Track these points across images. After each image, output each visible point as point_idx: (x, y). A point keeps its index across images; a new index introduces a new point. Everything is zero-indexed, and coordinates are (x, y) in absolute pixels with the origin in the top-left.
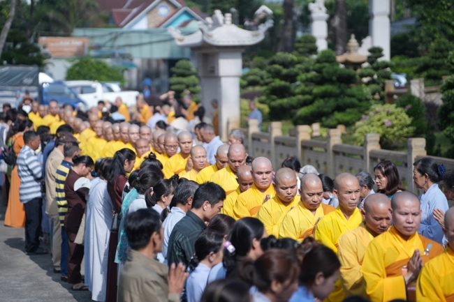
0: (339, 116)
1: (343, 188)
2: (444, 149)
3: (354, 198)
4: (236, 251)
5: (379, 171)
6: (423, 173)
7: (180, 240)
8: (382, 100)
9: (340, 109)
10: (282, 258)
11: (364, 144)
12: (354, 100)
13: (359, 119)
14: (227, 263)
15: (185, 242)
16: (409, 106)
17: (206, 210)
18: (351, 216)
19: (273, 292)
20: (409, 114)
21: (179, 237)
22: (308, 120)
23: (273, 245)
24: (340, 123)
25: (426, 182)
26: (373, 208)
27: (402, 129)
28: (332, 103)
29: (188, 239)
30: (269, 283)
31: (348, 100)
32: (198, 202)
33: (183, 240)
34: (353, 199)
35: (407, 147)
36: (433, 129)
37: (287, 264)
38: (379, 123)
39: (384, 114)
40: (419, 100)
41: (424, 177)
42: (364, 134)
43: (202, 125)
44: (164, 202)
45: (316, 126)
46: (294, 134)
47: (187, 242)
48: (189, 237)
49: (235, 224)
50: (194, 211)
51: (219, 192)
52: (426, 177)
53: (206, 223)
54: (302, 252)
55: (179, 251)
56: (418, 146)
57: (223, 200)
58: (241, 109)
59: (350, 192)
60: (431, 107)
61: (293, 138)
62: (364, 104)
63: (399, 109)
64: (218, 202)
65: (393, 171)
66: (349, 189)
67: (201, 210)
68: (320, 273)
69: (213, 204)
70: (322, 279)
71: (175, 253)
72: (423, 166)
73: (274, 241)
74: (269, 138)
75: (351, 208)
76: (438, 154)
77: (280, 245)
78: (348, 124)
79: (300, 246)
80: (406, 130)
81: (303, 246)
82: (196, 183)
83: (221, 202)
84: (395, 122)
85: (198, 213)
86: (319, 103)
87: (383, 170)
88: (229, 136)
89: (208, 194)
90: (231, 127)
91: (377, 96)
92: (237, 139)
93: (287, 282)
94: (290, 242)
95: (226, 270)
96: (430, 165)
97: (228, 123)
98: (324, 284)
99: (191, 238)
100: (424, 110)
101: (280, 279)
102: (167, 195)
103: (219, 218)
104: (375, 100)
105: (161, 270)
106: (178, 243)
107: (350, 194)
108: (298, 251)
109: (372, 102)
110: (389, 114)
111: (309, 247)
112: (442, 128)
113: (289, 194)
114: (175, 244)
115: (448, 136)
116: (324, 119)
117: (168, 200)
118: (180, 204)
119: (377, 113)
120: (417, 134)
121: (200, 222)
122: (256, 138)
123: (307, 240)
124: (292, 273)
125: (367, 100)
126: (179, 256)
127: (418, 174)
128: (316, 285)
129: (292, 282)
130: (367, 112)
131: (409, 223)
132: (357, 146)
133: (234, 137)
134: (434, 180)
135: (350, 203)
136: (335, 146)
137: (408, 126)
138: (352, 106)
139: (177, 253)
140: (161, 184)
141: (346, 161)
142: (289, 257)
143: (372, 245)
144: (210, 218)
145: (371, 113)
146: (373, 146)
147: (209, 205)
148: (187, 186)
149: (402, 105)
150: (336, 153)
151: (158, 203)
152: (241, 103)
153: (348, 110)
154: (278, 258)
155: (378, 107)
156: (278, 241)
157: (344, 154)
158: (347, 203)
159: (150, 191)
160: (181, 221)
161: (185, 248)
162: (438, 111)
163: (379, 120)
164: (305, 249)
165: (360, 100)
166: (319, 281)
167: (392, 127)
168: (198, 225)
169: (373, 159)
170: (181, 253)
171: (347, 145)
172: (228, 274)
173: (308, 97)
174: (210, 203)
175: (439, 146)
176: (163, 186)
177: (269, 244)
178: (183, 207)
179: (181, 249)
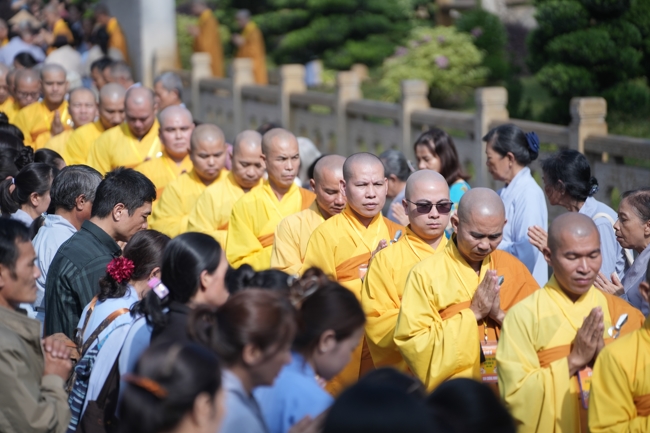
0: (355, 48)
1: (275, 151)
2: (538, 108)
3: (290, 167)
4: (171, 295)
5: (426, 149)
6: (503, 153)
7: (70, 275)
8: (432, 20)
9: (358, 35)
10: (266, 305)
11: (400, 100)
12: (382, 20)
13: (391, 54)
14: (153, 317)
15: (78, 277)
16: (478, 31)
17: (119, 220)
18: (286, 195)
19: (246, 366)
20: (478, 44)
21: (68, 270)
22: (301, 56)
23: (247, 282)
24: (358, 60)
25: (510, 167)
26: (324, 175)
27: (465, 72)
28: (343, 24)
29: (84, 273)
30: (240, 348)
31: (372, 20)
32: (104, 206)
33: (74, 274)
34: (289, 170)
35: (474, 104)
36: (518, 71)
37: (274, 315)
38: (425, 62)
39: (434, 45)
40: (495, 19)
41: (506, 159)
42: (400, 81)
43: (105, 63)
44: (35, 207)
45: (316, 67)
46: (275, 81)
47: (82, 279)
48: (86, 269)
49: (169, 244)
50: (96, 221)
51: (143, 187)
52: (510, 157)
53: (119, 243)
54: (301, 293)
55: (67, 295)
56: (494, 104)
57: (150, 201)
58: (178, 33)
59: (284, 159)
60: (516, 31)
61: (273, 89)
62: (400, 26)
63: (462, 37)
64: (141, 206)
65: (448, 146)
66: (283, 153)
67: (109, 219)
68: (330, 332)
69: (131, 209)
70: (331, 343)
71: (58, 297)
72: (501, 139)
73: (250, 275)
74: (229, 88)
75: (285, 183)
76: (526, 116)
77: (260, 282)
78: (372, 64)
79: (296, 283)
80: (472, 73)
81: (303, 284)
82: (92, 170)
83: (146, 204)
84: (455, 59)
85: (104, 225)
86: (320, 25)
87: (433, 145)
88: (155, 81)
89: (122, 191)
90: (160, 67)
91: (423, 13)
92: (169, 91)
93: (271, 349)
94: (278, 277)
95: (151, 329)
96: (513, 136)
97: (154, 60)
98: (335, 351)
99: (90, 271)
100: (504, 38)
101: (261, 342)
102: (41, 194)
103: (146, 237)
104: (418, 18)
105: (29, 330)
106: (66, 280)
107: (285, 162)
108: (294, 291)
109: (414, 22)
110: (444, 44)
111: (312, 286)
112: (534, 69)
113: (211, 166)
114: (59, 282)
115: (546, 85)
116: (329, 54)
117: (42, 202)
118: (61, 210)
119: (422, 42)
120: (491, 81)
121: (109, 243)
122: (207, 89)
123: (311, 273)
124: (281, 331)
125: (406, 19)
126: (67, 303)
127: (496, 156)
128: (320, 353)
129: (280, 348)
130: (404, 41)
131: (369, 197)
132: (387, 103)
133: (165, 87)
134: (523, 162)
135: (283, 176)
136: (350, 104)
137: (475, 66)
138: (379, 30)
139: (63, 298)
140: (31, 173)
141: (368, 131)
142: (278, 304)
143: (318, 234)
144: (127, 235)
145: (412, 43)
146: (416, 104)
147: (125, 211)
148: (74, 176)
149: (466, 28)
150: (351, 115)
151: (24, 206)
152: (177, 24)
153: (373, 38)
154: (258, 304)
155: (423, 32)
156: (257, 274)
157: (365, 118)
158: (279, 175)
159: (10, 184)
160: (72, 239)
161: (79, 288)
162: (528, 39)
163: (426, 56)
164: (306, 289)
165: (393, 20)
166: (327, 346)
167: (449, 68)
168: (103, 247)
169: (416, 126)
170: (70, 299)
171: (370, 102)
172: (154, 335)
173: (300, 13)
174: (126, 206)
175: (529, 101)
176: (34, 176)
177: (240, 280)
178: (68, 214)
179: (72, 290)
